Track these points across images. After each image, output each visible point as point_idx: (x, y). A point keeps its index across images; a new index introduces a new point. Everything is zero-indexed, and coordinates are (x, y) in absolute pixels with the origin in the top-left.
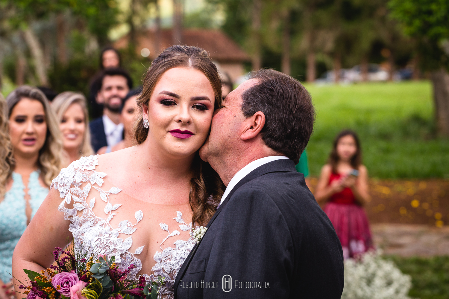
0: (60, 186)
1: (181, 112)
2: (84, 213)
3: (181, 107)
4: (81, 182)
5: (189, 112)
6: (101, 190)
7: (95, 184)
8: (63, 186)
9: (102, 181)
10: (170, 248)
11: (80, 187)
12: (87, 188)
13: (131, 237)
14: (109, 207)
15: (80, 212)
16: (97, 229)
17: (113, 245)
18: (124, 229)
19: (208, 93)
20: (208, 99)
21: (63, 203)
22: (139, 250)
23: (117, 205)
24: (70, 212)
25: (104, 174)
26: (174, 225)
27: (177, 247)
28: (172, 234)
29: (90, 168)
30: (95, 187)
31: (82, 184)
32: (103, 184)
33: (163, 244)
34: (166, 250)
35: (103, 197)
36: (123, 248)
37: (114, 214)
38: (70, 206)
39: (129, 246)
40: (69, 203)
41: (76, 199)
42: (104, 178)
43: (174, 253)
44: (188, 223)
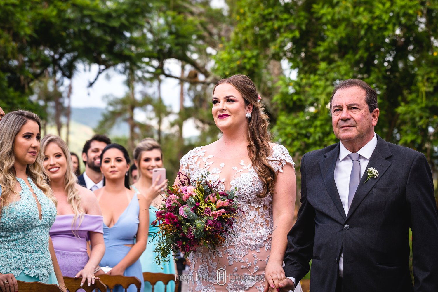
0: (183, 162)
2: (194, 169)
4: (193, 156)
6: (203, 158)
7: (201, 156)
8: (185, 162)
9: (204, 154)
10: (238, 178)
11: (193, 158)
12: (196, 158)
13: (218, 174)
14: (207, 164)
15: (192, 170)
17: (209, 179)
18: (215, 172)
19: (232, 94)
20: (233, 97)
22: (223, 180)
23: (211, 163)
25: (205, 151)
26: (240, 167)
27: (242, 177)
28: (239, 171)
30: (200, 157)
32: (204, 155)
33: (235, 176)
34: (236, 179)
35: (204, 160)
37: (209, 166)
38: (187, 168)
39: (217, 178)
41: (190, 163)
44: (247, 165)
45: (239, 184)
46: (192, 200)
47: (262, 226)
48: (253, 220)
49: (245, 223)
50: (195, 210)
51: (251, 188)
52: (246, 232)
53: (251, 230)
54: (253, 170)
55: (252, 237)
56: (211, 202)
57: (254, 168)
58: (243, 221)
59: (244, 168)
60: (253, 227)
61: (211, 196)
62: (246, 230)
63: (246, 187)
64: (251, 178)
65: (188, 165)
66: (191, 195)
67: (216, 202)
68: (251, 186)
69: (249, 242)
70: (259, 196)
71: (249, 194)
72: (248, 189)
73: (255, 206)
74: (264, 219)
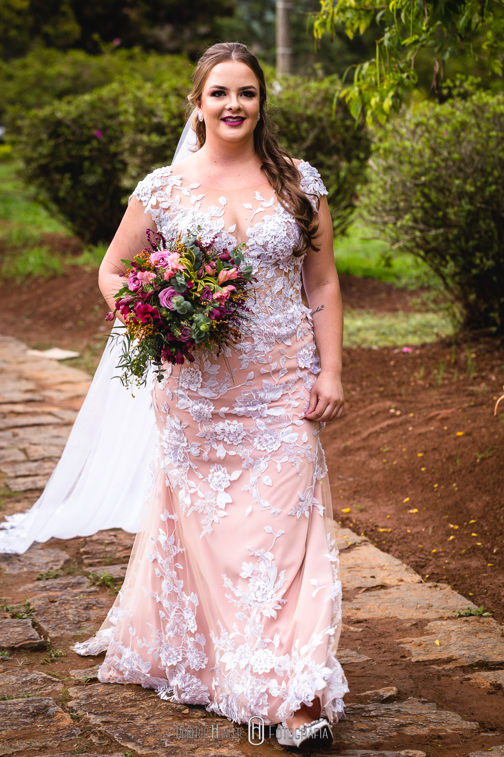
1: (231, 102)
2: (172, 209)
3: (230, 97)
4: (161, 186)
5: (238, 101)
6: (182, 188)
7: (175, 185)
8: (145, 195)
10: (259, 223)
11: (162, 190)
12: (168, 190)
13: (221, 218)
14: (194, 198)
15: (167, 209)
16: (189, 217)
17: (208, 227)
18: (214, 213)
19: (252, 82)
20: (254, 88)
21: (149, 206)
22: (232, 228)
23: (200, 196)
24: (157, 212)
25: (180, 176)
26: (256, 203)
27: (266, 222)
28: (258, 211)
29: (166, 175)
30: (175, 187)
31: (162, 188)
32: (182, 184)
33: (252, 221)
34: (256, 225)
36: (218, 228)
37: (200, 203)
38: (156, 206)
39: (223, 226)
40: (155, 204)
41: (160, 199)
42: (181, 179)
43: (264, 227)
44: (269, 200)
45: (264, 234)
46: (181, 280)
47: (292, 301)
48: (280, 292)
49: (270, 300)
50: (187, 295)
51: (286, 241)
52: (271, 314)
53: (279, 310)
54: (282, 209)
55: (281, 321)
56: (208, 275)
57: (283, 205)
58: (267, 296)
59: (265, 204)
60: (280, 304)
61: (209, 267)
62: (272, 311)
63: (277, 239)
64: (284, 224)
65: (158, 203)
66: (177, 270)
67: (217, 275)
68: (285, 238)
69: (276, 330)
70: (296, 253)
71: (282, 251)
72: (280, 242)
73: (285, 270)
74: (294, 288)
